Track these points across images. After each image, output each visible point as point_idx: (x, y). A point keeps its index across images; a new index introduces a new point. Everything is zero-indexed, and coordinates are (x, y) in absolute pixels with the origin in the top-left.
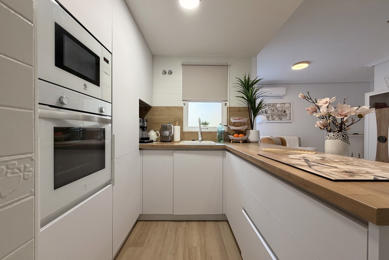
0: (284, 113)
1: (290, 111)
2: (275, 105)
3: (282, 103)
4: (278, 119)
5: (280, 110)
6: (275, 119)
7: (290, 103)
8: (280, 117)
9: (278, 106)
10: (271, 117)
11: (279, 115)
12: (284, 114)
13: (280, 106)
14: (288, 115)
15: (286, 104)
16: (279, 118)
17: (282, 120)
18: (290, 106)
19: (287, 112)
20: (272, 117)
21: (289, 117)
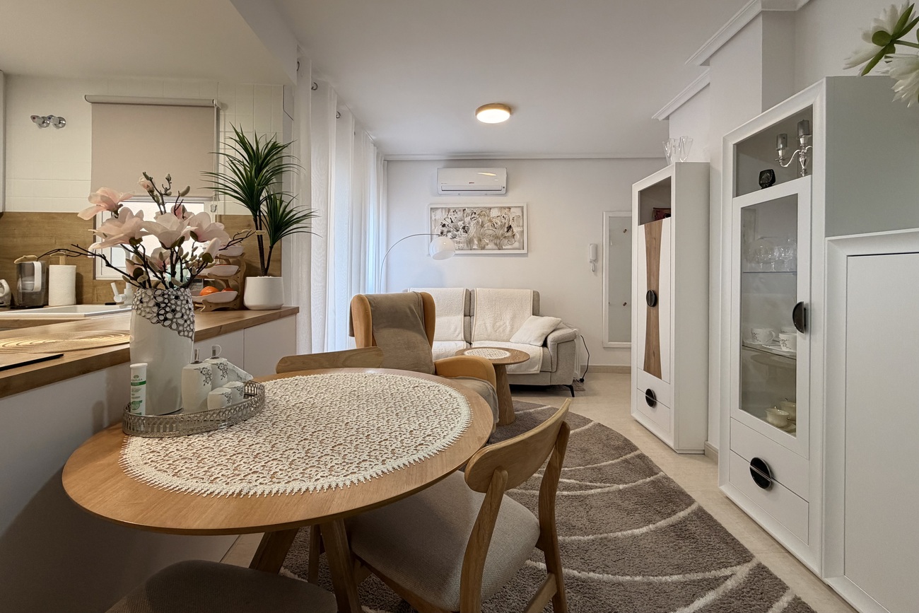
0: (508, 231)
1: (523, 226)
2: (488, 211)
3: (504, 208)
4: (495, 247)
5: (499, 223)
6: (487, 247)
7: (522, 208)
8: (499, 242)
9: (494, 213)
10: (476, 242)
11: (497, 237)
12: (507, 235)
13: (499, 214)
14: (518, 236)
15: (512, 210)
16: (496, 244)
17: (503, 249)
18: (521, 215)
19: (516, 229)
20: (480, 240)
21: (519, 242)
